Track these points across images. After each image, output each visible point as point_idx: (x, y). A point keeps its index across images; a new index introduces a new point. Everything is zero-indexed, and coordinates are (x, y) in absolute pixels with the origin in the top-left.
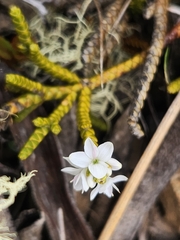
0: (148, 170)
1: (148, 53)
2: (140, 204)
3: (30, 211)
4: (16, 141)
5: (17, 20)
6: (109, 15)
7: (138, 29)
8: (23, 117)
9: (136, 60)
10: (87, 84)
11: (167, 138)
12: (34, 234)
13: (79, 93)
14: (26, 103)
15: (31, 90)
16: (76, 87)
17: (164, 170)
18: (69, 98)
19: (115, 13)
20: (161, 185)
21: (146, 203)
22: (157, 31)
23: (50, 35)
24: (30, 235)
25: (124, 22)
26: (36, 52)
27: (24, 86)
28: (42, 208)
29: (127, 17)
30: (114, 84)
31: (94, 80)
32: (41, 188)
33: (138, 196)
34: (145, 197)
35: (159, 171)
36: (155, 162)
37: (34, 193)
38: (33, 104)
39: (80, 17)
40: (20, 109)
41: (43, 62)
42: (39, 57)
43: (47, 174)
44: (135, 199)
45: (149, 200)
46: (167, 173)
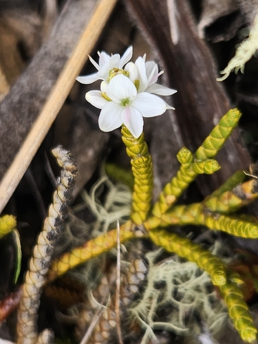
0: (43, 101)
1: (46, 276)
2: (56, 52)
3: (221, 39)
4: (243, 141)
5: (246, 322)
6: (106, 334)
7: (60, 316)
8: (234, 178)
9: (63, 266)
10: (137, 229)
11: (17, 149)
12: (212, 7)
13: (150, 214)
14: (229, 197)
15: (223, 217)
16: (153, 223)
17: (20, 102)
18: (165, 207)
19: (97, 337)
20: (24, 80)
21: (46, 54)
22: (32, 311)
23: (194, 304)
24: (219, 6)
25: (83, 325)
26: (217, 273)
27: (234, 222)
28: (203, 43)
29: (78, 333)
30: (95, 232)
31: (128, 235)
32: (204, 74)
33: (58, 64)
34: (48, 63)
35: (27, 101)
36: (34, 114)
37: (214, 65)
38: (219, 197)
39: (149, 331)
40: (239, 188)
41: (205, 261)
42: (211, 267)
43: (196, 96)
44: (63, 59)
45: (42, 59)
46: (16, 98)
